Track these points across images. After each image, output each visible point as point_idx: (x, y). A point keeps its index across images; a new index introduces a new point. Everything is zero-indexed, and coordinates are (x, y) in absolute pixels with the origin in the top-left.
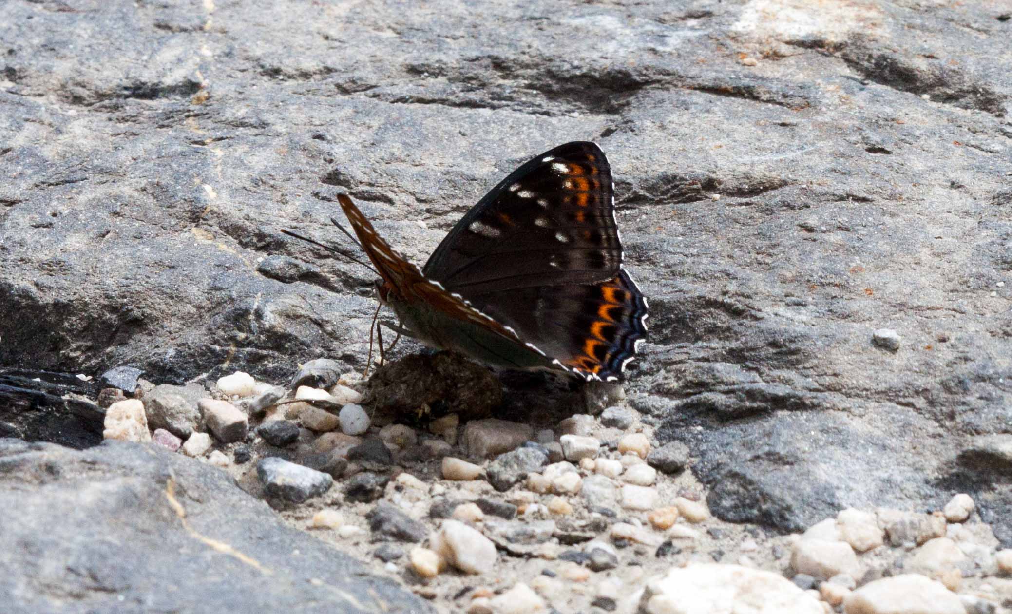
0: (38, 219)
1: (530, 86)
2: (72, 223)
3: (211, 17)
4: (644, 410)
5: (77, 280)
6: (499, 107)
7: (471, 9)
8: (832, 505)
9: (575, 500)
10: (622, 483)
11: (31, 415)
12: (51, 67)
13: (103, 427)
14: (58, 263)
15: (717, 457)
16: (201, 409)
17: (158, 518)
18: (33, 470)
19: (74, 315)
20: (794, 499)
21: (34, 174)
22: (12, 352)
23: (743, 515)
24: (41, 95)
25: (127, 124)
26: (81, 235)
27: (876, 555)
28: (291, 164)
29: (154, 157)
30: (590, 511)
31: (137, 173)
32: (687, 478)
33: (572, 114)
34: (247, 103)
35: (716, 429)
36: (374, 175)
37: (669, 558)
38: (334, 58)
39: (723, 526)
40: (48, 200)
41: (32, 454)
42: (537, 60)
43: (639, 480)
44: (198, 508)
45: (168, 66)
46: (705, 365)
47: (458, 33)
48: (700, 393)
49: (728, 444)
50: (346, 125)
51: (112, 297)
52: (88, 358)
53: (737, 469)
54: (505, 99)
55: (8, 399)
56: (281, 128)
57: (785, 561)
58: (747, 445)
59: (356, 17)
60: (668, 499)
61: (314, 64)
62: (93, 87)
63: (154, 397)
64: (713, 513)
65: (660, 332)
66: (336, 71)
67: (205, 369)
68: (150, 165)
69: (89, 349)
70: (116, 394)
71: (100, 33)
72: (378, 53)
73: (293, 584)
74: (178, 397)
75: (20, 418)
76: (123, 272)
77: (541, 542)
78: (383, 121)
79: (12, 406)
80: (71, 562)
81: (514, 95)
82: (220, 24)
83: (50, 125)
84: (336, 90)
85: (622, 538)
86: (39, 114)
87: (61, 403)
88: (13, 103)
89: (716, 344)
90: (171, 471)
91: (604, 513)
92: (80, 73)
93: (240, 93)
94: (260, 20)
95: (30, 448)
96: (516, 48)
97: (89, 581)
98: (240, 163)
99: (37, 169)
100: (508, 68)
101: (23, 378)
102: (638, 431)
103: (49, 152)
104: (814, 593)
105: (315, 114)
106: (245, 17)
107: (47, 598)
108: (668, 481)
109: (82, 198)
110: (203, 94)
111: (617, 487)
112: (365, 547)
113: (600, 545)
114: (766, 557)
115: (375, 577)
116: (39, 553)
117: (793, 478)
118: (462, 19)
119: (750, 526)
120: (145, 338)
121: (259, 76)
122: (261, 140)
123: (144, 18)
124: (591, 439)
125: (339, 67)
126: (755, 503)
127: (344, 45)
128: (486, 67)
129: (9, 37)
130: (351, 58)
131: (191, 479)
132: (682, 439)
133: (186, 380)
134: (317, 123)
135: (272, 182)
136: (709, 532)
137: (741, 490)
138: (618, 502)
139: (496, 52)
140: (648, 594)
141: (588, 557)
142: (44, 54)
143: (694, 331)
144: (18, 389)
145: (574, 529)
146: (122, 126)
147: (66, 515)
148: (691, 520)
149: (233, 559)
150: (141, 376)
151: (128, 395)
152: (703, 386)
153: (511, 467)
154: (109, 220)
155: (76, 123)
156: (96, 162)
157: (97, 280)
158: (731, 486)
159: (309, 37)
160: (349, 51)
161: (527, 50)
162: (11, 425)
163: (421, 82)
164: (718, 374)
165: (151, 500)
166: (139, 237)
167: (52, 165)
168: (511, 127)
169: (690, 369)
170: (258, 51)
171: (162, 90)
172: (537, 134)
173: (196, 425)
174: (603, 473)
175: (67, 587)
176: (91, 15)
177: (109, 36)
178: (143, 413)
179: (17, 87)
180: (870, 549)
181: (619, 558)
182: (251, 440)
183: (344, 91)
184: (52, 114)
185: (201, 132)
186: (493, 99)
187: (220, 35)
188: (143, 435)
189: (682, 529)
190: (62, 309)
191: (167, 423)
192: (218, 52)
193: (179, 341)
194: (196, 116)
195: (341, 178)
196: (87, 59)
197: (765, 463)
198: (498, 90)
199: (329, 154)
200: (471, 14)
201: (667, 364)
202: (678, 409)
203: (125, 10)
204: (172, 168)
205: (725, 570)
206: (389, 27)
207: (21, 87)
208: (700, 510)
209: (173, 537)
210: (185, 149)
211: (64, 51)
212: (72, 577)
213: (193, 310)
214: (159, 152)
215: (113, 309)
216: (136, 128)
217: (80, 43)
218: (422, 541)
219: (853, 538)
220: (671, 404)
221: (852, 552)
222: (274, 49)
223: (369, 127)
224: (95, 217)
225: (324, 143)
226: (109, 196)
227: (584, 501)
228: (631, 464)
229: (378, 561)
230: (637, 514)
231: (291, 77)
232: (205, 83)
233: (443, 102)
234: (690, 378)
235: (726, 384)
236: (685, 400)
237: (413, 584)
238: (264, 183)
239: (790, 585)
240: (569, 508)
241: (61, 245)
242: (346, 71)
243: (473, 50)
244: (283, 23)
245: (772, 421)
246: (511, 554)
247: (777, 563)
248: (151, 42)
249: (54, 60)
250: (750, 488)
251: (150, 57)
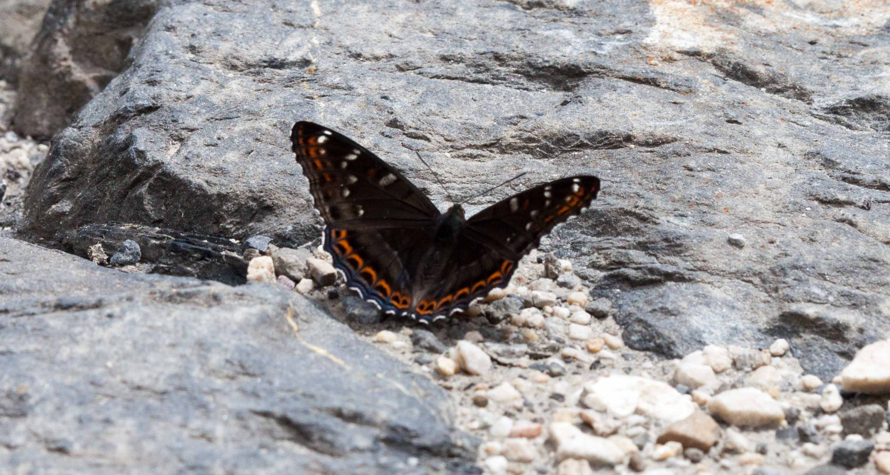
0: (209, 141)
1: (517, 72)
2: (230, 145)
3: (318, 19)
4: (584, 278)
5: (232, 180)
6: (497, 84)
7: (481, 22)
8: (700, 342)
9: (540, 332)
10: (569, 322)
11: (202, 263)
12: (217, 46)
13: (246, 273)
14: (221, 169)
15: (629, 309)
16: (308, 264)
17: (282, 331)
18: (204, 298)
19: (230, 202)
20: (677, 337)
21: (207, 112)
22: (190, 223)
23: (645, 346)
24: (211, 63)
25: (265, 84)
26: (236, 152)
27: (727, 375)
28: (367, 114)
29: (282, 105)
30: (549, 339)
31: (271, 115)
32: (610, 321)
33: (542, 90)
34: (341, 74)
35: (629, 292)
36: (419, 123)
37: (598, 371)
38: (395, 49)
39: (631, 352)
40: (215, 130)
41: (204, 288)
42: (522, 56)
43: (580, 321)
44: (306, 326)
45: (292, 49)
46: (623, 251)
47: (473, 37)
48: (619, 268)
49: (636, 301)
50: (402, 91)
51: (254, 192)
52: (238, 229)
53: (642, 317)
54: (501, 79)
55: (187, 252)
56: (361, 91)
57: (670, 376)
58: (649, 302)
59: (409, 24)
60: (597, 334)
61: (382, 52)
62: (244, 60)
63: (279, 256)
64: (626, 344)
65: (595, 229)
66: (396, 56)
67: (310, 239)
68: (279, 110)
69: (238, 223)
70: (255, 252)
71: (249, 26)
72: (422, 47)
73: (366, 376)
74: (294, 256)
75: (195, 265)
76: (261, 176)
77: (519, 357)
78: (425, 90)
79: (190, 256)
80: (228, 356)
81: (507, 77)
82: (324, 24)
83: (217, 82)
84: (396, 69)
85: (569, 357)
86: (210, 75)
87: (221, 256)
88: (194, 68)
89: (630, 238)
90: (290, 302)
91: (558, 340)
92: (237, 51)
93: (336, 68)
94: (349, 23)
95: (203, 284)
96: (509, 47)
97: (239, 369)
98: (335, 112)
99: (208, 109)
100: (503, 60)
101: (197, 240)
102: (580, 290)
103: (216, 99)
104: (688, 397)
105: (383, 83)
106: (340, 20)
107: (213, 378)
108: (598, 323)
109: (237, 129)
110: (313, 67)
111: (566, 325)
112: (409, 355)
113: (555, 361)
114: (658, 373)
115: (415, 374)
116: (209, 350)
117: (676, 325)
118: (475, 28)
119: (648, 353)
120: (274, 218)
121: (348, 58)
122: (348, 98)
123: (277, 18)
124: (550, 294)
125: (398, 55)
126: (652, 338)
127: (401, 41)
128: (490, 59)
129: (192, 26)
130: (406, 49)
131: (302, 308)
132: (607, 297)
133: (298, 245)
134: (384, 89)
135: (355, 124)
136: (623, 356)
137: (644, 330)
138: (567, 334)
139: (496, 49)
140: (585, 393)
141: (548, 368)
142: (214, 38)
143: (616, 229)
144: (194, 247)
145: (539, 350)
146: (261, 85)
147: (225, 327)
148: (612, 348)
149: (327, 359)
150: (271, 242)
151: (262, 253)
152: (621, 264)
153: (501, 309)
154: (253, 144)
155: (233, 82)
156: (245, 107)
157: (245, 181)
158: (638, 327)
159: (379, 35)
160: (405, 45)
161: (516, 49)
162: (189, 269)
163: (449, 66)
164: (631, 257)
165: (278, 320)
166: (271, 155)
167: (217, 107)
168: (505, 97)
169: (614, 253)
170: (348, 42)
171: (287, 64)
172: (520, 102)
173: (304, 274)
174: (558, 315)
175: (225, 372)
176: (244, 14)
177: (255, 28)
178: (272, 265)
179: (196, 58)
180: (723, 371)
181: (567, 369)
182: (338, 285)
183: (401, 70)
184: (218, 76)
185: (311, 91)
186: (493, 79)
187: (324, 31)
188: (271, 279)
189: (606, 353)
190: (222, 198)
191: (286, 272)
192: (323, 42)
193: (295, 221)
194: (308, 81)
195: (398, 124)
196: (241, 42)
197: (659, 314)
198: (497, 73)
199: (391, 108)
200: (481, 25)
201: (599, 249)
202: (605, 278)
203: (264, 13)
204: (293, 113)
205: (632, 380)
206: (430, 31)
207: (199, 57)
208: (618, 341)
209: (291, 343)
210: (301, 101)
211: (226, 37)
212: (228, 366)
213: (304, 202)
214: (285, 103)
215: (254, 200)
216: (271, 87)
217: (237, 32)
218: (444, 353)
219: (713, 363)
220: (601, 274)
221: (712, 372)
222: (357, 41)
223: (416, 93)
224: (244, 141)
225: (388, 101)
226: (253, 129)
227: (546, 333)
228: (576, 311)
229: (416, 365)
230: (579, 342)
231: (368, 59)
232: (314, 61)
233: (462, 79)
234: (613, 259)
235: (636, 263)
236: (610, 273)
237: (439, 379)
238: (350, 125)
239: (674, 392)
240: (536, 337)
241: (223, 158)
242: (402, 57)
243: (482, 47)
244: (364, 26)
245: (664, 288)
246: (499, 363)
247: (665, 377)
248: (281, 33)
249: (220, 42)
250: (649, 329)
251: (280, 43)
